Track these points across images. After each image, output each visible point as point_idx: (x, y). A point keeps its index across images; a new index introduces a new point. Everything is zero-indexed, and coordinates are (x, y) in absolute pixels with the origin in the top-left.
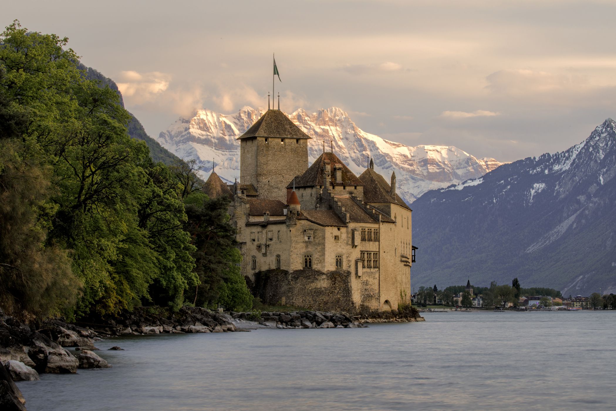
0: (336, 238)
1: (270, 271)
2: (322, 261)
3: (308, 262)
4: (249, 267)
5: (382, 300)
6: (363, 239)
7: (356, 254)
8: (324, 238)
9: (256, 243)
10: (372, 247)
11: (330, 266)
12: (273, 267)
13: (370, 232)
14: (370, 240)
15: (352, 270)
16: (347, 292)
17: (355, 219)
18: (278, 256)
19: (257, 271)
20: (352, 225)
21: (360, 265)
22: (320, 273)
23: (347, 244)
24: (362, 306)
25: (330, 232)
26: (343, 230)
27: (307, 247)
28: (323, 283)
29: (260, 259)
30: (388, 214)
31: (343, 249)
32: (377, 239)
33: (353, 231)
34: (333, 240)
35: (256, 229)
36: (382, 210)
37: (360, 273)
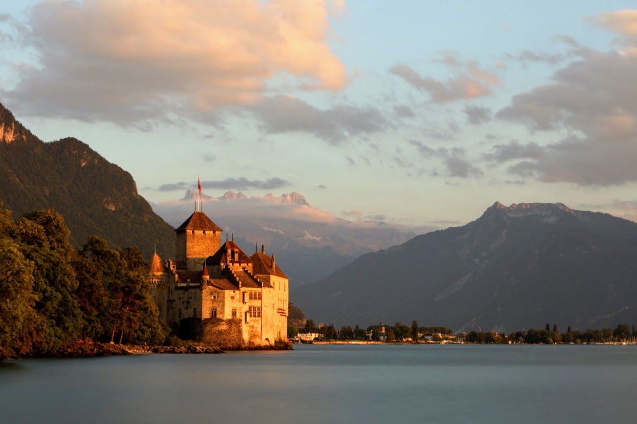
0: (233, 298)
1: (190, 319)
2: (223, 312)
3: (214, 313)
4: (177, 315)
5: (264, 337)
6: (251, 298)
7: (245, 308)
8: (224, 297)
9: (181, 300)
10: (256, 303)
11: (228, 315)
12: (192, 316)
13: (255, 295)
14: (255, 298)
15: (243, 318)
16: (240, 332)
17: (244, 285)
18: (195, 309)
19: (182, 318)
20: (243, 289)
21: (248, 315)
22: (221, 320)
23: (240, 301)
24: (250, 342)
25: (228, 293)
26: (237, 292)
27: (213, 303)
28: (223, 327)
29: (184, 311)
30: (269, 281)
31: (237, 304)
32: (260, 298)
33: (244, 293)
34: (230, 299)
35: (181, 292)
36: (265, 279)
37: (248, 321)
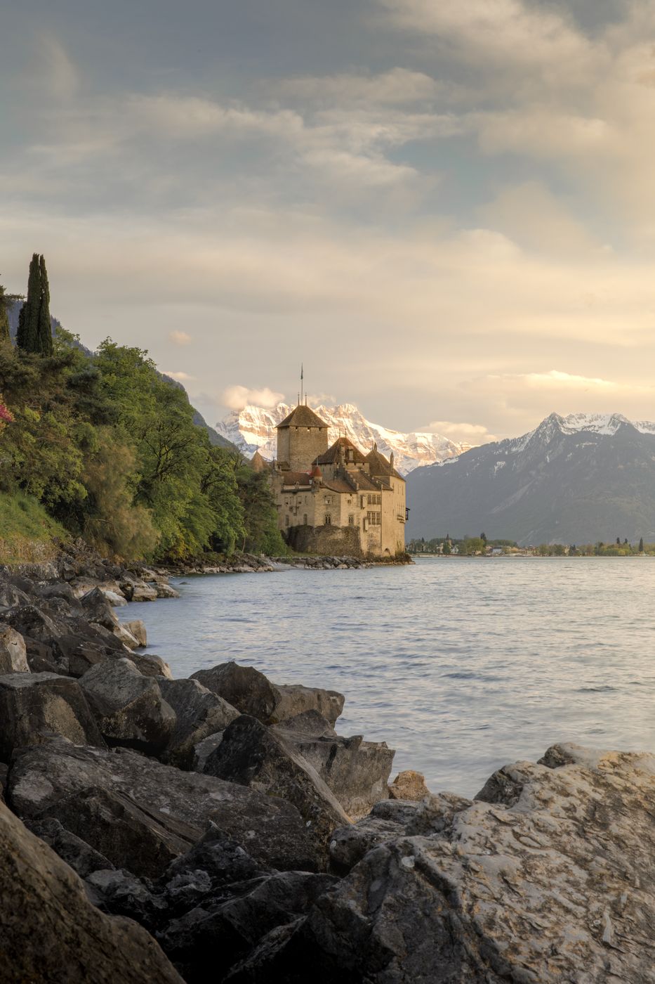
0: (349, 502)
1: (299, 526)
2: (338, 519)
3: (328, 520)
4: (284, 524)
5: (384, 548)
6: (369, 503)
7: (364, 514)
8: (340, 502)
9: (289, 505)
10: (376, 508)
11: (344, 523)
12: (302, 523)
13: (374, 498)
14: (374, 503)
15: (361, 526)
16: (357, 542)
17: (363, 488)
18: (306, 515)
19: (290, 527)
20: (361, 492)
21: (367, 522)
22: (337, 528)
23: (357, 506)
24: (368, 553)
25: (345, 497)
26: (354, 496)
27: (327, 508)
28: (339, 536)
29: (292, 518)
30: (388, 484)
31: (354, 510)
32: (380, 503)
33: (362, 497)
34: (346, 503)
35: (288, 495)
36: (383, 481)
37: (367, 529)
